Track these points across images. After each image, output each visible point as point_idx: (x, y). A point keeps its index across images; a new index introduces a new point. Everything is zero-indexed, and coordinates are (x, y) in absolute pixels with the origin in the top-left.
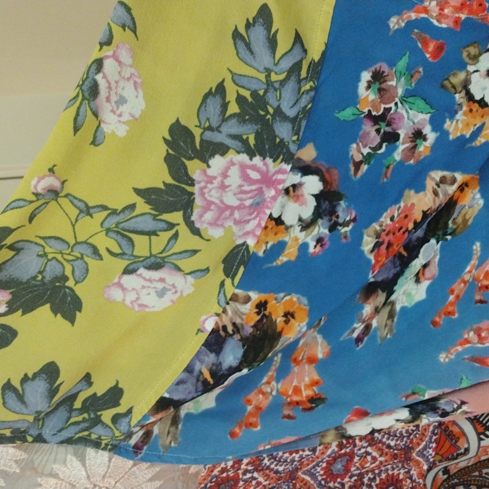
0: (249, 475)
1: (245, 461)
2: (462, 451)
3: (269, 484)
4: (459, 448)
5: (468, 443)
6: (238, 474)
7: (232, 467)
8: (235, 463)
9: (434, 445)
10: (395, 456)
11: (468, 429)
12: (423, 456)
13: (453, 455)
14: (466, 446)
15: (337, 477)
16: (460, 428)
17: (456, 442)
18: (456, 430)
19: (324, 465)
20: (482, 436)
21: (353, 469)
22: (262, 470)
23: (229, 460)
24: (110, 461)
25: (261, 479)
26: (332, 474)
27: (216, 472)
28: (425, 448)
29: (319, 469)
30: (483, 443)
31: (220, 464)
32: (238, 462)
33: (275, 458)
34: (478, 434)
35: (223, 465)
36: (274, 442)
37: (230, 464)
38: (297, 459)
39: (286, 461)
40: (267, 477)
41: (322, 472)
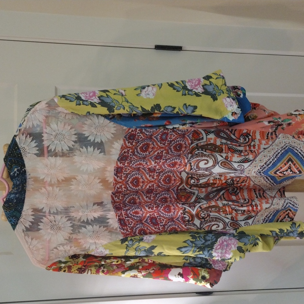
0: (139, 134)
1: (138, 129)
2: (201, 138)
3: (144, 138)
4: (200, 137)
5: (203, 136)
6: (136, 133)
7: (135, 130)
8: (135, 129)
9: (192, 134)
10: (180, 136)
11: (203, 132)
12: (189, 137)
13: (198, 139)
14: (202, 137)
15: (164, 141)
16: (200, 131)
17: (199, 135)
18: (199, 132)
19: (160, 136)
20: (207, 135)
21: (168, 138)
22: (142, 133)
23: (134, 128)
24: (104, 120)
25: (142, 136)
26: (162, 139)
27: (130, 131)
28: (189, 135)
29: (158, 137)
30: (208, 137)
31: (131, 128)
32: (136, 129)
33: (146, 130)
34: (206, 134)
35: (132, 129)
36: (146, 125)
37: (134, 129)
38: (152, 131)
39: (149, 131)
40: (144, 136)
41: (159, 138)
